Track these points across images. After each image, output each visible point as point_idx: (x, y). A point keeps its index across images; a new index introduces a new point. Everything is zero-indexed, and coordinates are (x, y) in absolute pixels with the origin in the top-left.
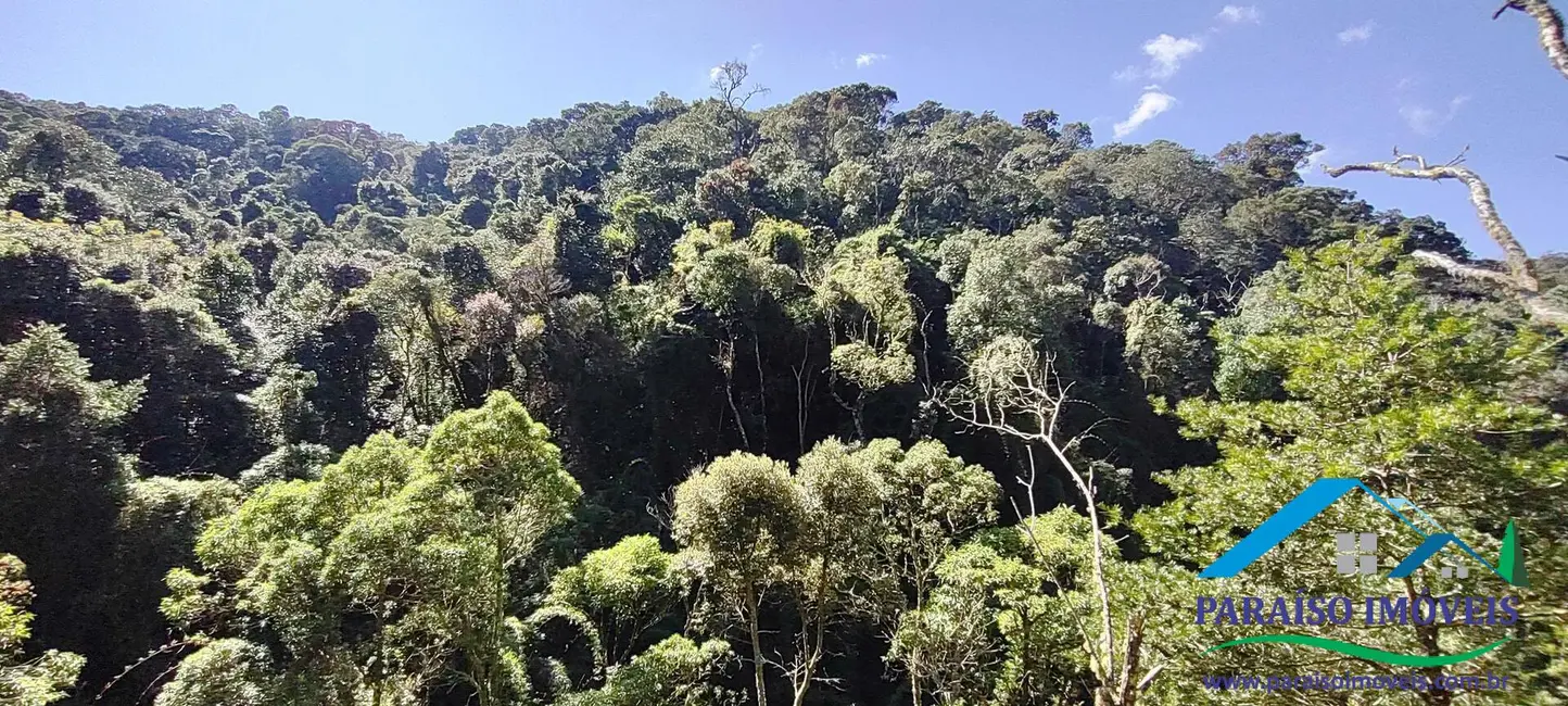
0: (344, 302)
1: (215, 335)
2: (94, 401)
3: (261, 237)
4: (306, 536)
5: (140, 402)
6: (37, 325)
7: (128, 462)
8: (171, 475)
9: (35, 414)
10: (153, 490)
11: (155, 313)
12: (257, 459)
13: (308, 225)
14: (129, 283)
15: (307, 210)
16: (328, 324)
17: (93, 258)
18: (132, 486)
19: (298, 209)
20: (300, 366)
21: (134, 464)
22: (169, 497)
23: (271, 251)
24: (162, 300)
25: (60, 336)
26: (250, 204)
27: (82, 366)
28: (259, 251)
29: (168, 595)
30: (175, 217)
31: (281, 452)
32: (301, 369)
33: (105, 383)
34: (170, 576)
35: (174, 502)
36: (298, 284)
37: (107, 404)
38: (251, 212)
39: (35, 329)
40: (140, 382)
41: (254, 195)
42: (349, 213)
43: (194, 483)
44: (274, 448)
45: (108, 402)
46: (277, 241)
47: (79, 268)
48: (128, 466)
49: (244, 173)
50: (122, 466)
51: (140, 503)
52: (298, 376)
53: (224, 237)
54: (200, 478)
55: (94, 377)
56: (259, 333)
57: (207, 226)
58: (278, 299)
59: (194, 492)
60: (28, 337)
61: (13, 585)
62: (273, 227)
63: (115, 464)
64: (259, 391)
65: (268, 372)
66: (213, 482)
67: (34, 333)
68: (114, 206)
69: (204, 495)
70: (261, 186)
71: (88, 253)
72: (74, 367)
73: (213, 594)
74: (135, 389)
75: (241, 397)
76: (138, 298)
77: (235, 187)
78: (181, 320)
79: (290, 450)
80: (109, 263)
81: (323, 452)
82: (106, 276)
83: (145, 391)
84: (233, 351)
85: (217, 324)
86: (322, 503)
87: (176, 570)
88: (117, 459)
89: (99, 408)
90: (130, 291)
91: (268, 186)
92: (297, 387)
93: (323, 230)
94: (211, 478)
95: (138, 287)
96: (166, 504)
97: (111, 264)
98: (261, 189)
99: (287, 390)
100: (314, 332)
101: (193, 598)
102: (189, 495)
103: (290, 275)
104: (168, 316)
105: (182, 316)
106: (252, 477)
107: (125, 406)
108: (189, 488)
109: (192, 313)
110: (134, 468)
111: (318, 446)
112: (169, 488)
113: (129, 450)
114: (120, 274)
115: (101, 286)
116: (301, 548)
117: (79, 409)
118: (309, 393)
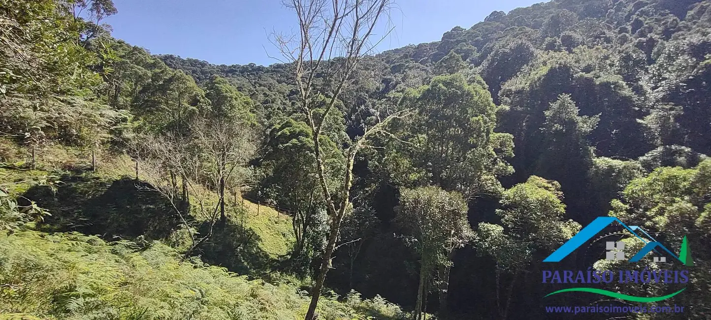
0: (702, 64)
1: (627, 92)
2: (581, 124)
3: (645, 36)
4: (686, 198)
5: (597, 125)
6: (562, 95)
7: (592, 149)
8: (609, 156)
9: (562, 130)
10: (602, 162)
11: (602, 84)
12: (647, 152)
13: (672, 23)
14: (592, 73)
15: (668, 14)
16: (691, 77)
17: (577, 64)
18: (595, 160)
19: (662, 15)
20: (673, 104)
21: (594, 150)
22: (609, 166)
23: (652, 43)
24: (604, 78)
25: (569, 99)
26: (637, 20)
27: (576, 110)
28: (645, 44)
29: (612, 210)
30: (603, 37)
31: (660, 149)
32: (673, 105)
33: (584, 117)
34: (613, 202)
35: (611, 168)
36: (670, 58)
37: (585, 125)
38: (637, 24)
39: (561, 96)
40: (598, 116)
41: (638, 15)
42: (697, 8)
43: (619, 161)
44: (656, 147)
45: (586, 125)
46: (655, 37)
47: (573, 69)
48: (592, 151)
49: (632, 4)
50: (590, 151)
51: (598, 167)
52: (671, 109)
53: (626, 41)
54: (623, 160)
55: (580, 114)
56: (647, 87)
57: (618, 38)
58: (657, 68)
59: (620, 165)
60: (559, 100)
61: (558, 192)
62: (651, 29)
63: (587, 150)
64: (649, 117)
65: (653, 107)
66: (628, 162)
67: (561, 98)
68: (578, 39)
69: (625, 167)
70: (642, 9)
71: (576, 62)
72: (574, 110)
73: (631, 214)
74: (595, 119)
75: (639, 121)
76: (594, 78)
77: (627, 13)
78: (612, 86)
79: (666, 148)
80: (583, 65)
81: (686, 150)
82: (583, 72)
83: (599, 120)
84: (635, 98)
85: (627, 86)
86: (697, 182)
87: (615, 200)
88: (588, 148)
89: (582, 127)
90: (592, 76)
91: (646, 7)
92: (670, 115)
93: (681, 24)
94: (628, 160)
95: (595, 74)
96: (608, 169)
97: (584, 65)
98: (642, 10)
99: (664, 117)
100: (681, 84)
101: (622, 213)
102: (617, 167)
103: (665, 54)
104: (606, 85)
105: (613, 84)
106: (644, 160)
107: (591, 126)
108: (618, 163)
109: (618, 82)
110: (594, 152)
111: (683, 147)
112: (609, 162)
113: (592, 145)
114: (588, 69)
115: (581, 76)
116: (684, 204)
117: (576, 127)
118: (677, 118)
